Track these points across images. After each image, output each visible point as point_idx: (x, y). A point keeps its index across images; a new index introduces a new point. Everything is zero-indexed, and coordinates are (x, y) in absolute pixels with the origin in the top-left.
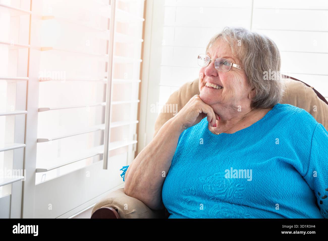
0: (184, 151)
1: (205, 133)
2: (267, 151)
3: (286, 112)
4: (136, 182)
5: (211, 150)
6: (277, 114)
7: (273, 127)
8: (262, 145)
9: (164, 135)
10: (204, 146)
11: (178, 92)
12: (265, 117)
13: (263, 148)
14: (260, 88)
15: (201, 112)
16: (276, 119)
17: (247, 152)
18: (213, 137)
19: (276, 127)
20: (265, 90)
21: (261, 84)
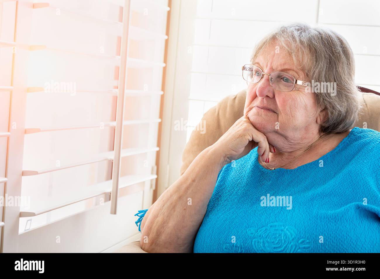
0: (225, 192)
1: (254, 167)
2: (341, 195)
4: (157, 233)
5: (264, 191)
6: (355, 143)
7: (350, 161)
8: (335, 186)
9: (197, 169)
10: (253, 185)
11: (215, 109)
12: (338, 146)
13: (336, 191)
14: (333, 108)
15: (251, 139)
16: (354, 150)
17: (314, 195)
18: (266, 173)
19: (353, 161)
20: (341, 110)
21: (336, 103)
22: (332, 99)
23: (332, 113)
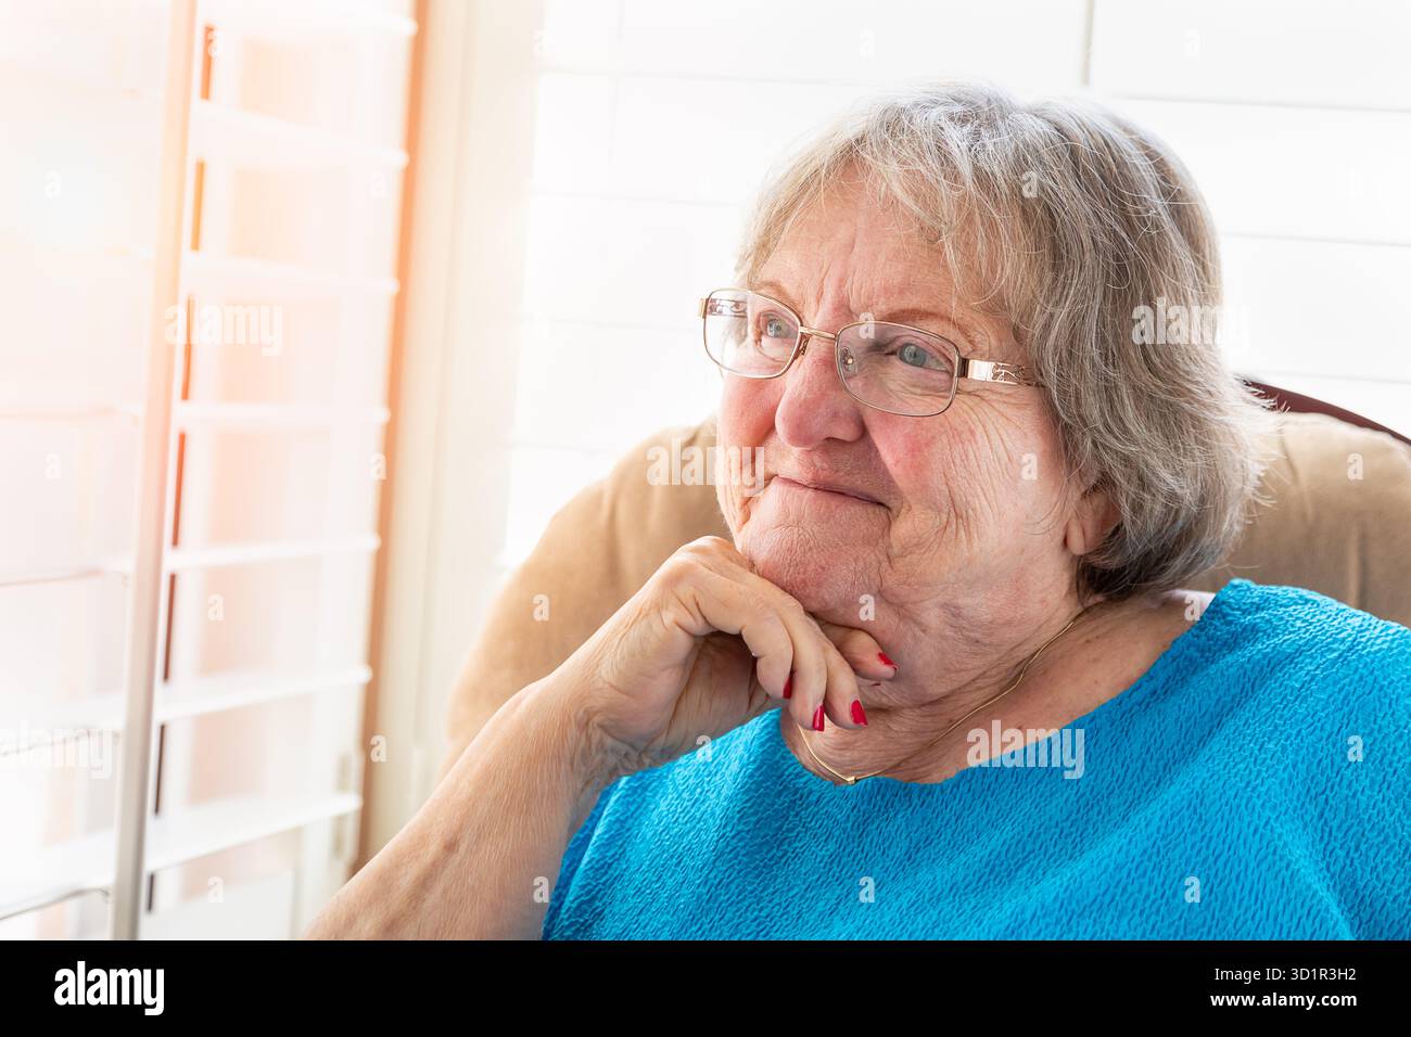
0: (619, 896)
1: (758, 768)
2: (1154, 909)
3: (1283, 641)
5: (796, 890)
6: (1229, 659)
7: (1203, 742)
8: (1125, 871)
10: (745, 859)
11: (599, 497)
13: (1130, 889)
14: (1144, 483)
16: (1221, 692)
17: (1023, 912)
18: (813, 798)
19: (1217, 744)
20: (1178, 491)
21: (1155, 461)
22: (1134, 442)
23: (1137, 508)
